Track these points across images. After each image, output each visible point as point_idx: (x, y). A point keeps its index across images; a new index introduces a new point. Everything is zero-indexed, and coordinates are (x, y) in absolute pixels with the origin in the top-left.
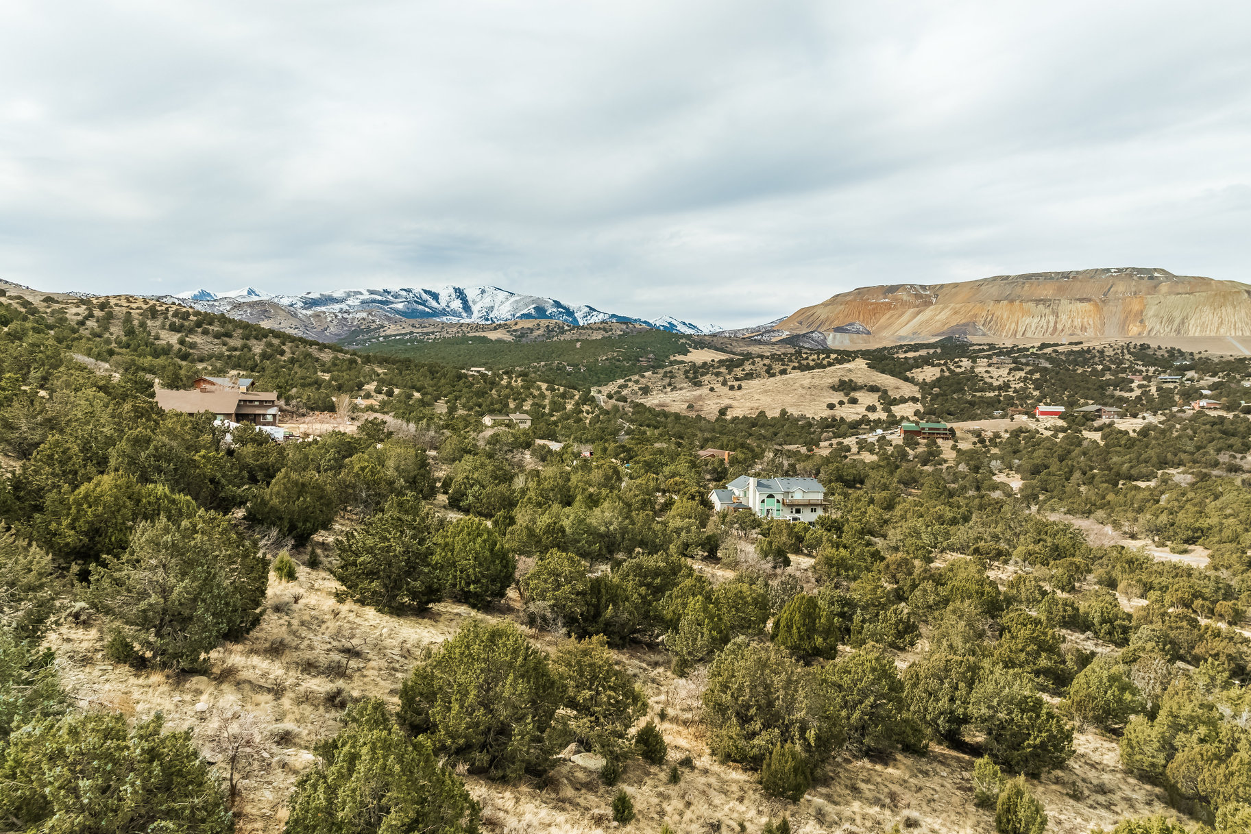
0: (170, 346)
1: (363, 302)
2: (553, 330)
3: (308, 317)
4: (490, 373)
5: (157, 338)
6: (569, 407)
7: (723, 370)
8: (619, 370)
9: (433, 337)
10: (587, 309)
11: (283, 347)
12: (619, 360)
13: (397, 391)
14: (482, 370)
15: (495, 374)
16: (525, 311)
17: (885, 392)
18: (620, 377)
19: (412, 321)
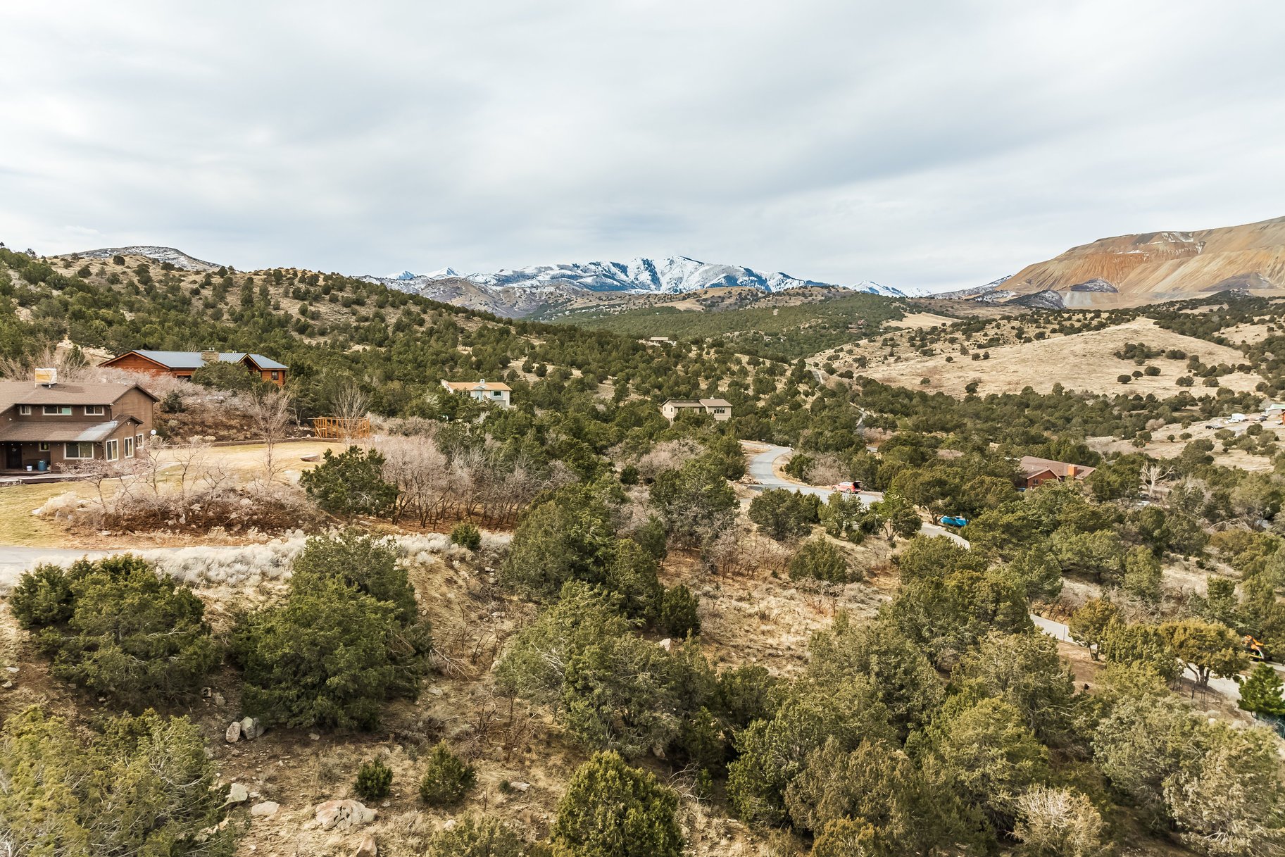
0: (288, 317)
1: (553, 278)
2: (746, 298)
3: (498, 293)
4: (674, 344)
5: (277, 308)
6: (781, 386)
7: (958, 335)
8: (824, 339)
9: (619, 309)
10: (781, 276)
11: (423, 316)
12: (824, 328)
13: (550, 368)
14: (665, 339)
15: (680, 345)
16: (715, 281)
17: (1195, 359)
18: (829, 347)
19: (599, 294)
